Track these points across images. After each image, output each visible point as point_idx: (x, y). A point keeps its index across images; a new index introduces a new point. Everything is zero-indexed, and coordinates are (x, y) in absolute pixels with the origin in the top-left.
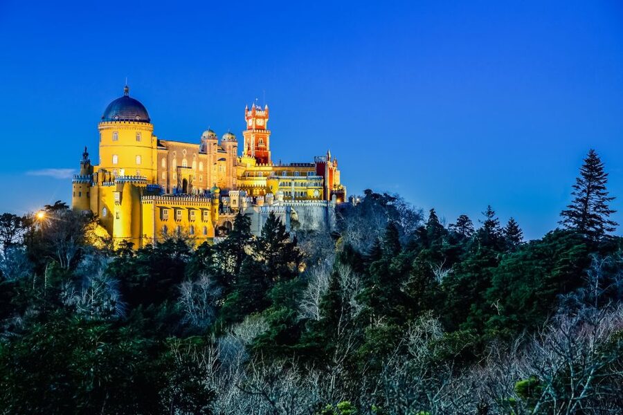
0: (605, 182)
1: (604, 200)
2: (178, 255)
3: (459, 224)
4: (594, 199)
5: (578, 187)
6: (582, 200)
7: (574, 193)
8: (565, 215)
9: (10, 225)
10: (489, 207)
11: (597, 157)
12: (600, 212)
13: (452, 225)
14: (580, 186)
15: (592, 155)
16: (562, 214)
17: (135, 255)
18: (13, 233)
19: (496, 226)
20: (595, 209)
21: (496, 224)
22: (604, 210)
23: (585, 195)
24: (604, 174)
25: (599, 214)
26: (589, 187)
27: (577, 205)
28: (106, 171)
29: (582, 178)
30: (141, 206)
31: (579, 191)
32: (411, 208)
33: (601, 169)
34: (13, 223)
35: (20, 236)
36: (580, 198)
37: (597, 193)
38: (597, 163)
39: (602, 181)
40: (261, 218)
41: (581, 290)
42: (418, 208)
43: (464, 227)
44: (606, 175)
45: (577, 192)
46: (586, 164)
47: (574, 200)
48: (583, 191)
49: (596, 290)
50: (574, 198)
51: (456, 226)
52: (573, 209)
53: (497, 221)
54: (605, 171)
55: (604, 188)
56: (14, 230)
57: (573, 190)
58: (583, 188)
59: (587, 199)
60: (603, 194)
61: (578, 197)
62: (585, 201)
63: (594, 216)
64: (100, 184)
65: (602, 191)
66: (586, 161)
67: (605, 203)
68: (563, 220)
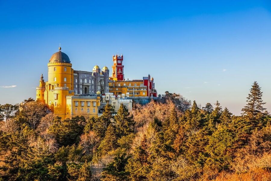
0: (261, 96)
1: (261, 104)
2: (81, 123)
3: (206, 107)
4: (256, 103)
5: (249, 98)
6: (251, 104)
7: (247, 101)
8: (244, 110)
9: (8, 109)
10: (217, 101)
11: (258, 85)
12: (259, 109)
13: (204, 107)
14: (250, 98)
15: (255, 84)
16: (242, 110)
17: (62, 123)
18: (10, 112)
19: (221, 110)
20: (257, 108)
21: (221, 109)
22: (261, 108)
23: (252, 102)
24: (261, 92)
25: (259, 110)
26: (254, 98)
27: (249, 106)
28: (51, 85)
29: (251, 94)
30: (66, 100)
31: (250, 100)
32: (186, 99)
33: (259, 90)
34: (10, 108)
35: (13, 114)
36: (250, 103)
37: (258, 101)
38: (258, 87)
39: (260, 95)
40: (119, 104)
41: (247, 147)
42: (189, 100)
43: (209, 108)
44: (262, 93)
45: (249, 100)
46: (252, 88)
47: (248, 104)
48: (251, 100)
49: (254, 147)
50: (247, 103)
51: (205, 108)
52: (247, 108)
53: (221, 108)
54: (261, 91)
55: (261, 99)
56: (11, 111)
57: (247, 99)
58: (251, 98)
59: (254, 103)
60: (261, 101)
61: (249, 102)
62: (252, 105)
63: (257, 111)
64: (48, 90)
65: (260, 100)
66: (253, 87)
67: (262, 105)
68: (243, 113)
